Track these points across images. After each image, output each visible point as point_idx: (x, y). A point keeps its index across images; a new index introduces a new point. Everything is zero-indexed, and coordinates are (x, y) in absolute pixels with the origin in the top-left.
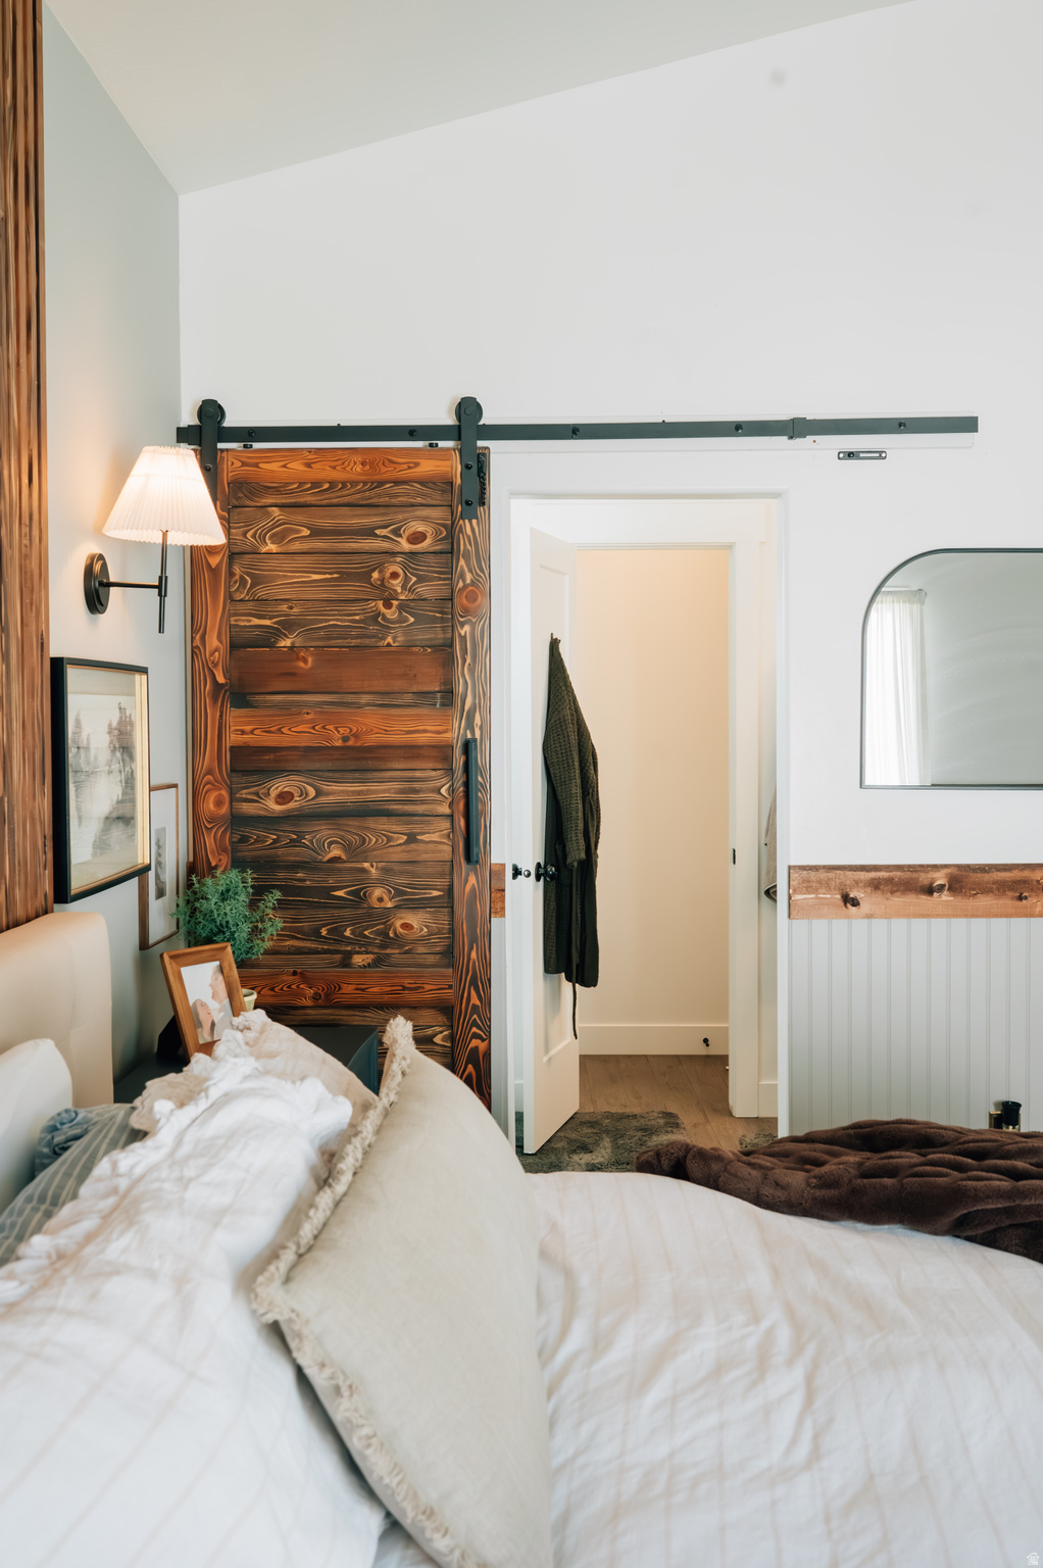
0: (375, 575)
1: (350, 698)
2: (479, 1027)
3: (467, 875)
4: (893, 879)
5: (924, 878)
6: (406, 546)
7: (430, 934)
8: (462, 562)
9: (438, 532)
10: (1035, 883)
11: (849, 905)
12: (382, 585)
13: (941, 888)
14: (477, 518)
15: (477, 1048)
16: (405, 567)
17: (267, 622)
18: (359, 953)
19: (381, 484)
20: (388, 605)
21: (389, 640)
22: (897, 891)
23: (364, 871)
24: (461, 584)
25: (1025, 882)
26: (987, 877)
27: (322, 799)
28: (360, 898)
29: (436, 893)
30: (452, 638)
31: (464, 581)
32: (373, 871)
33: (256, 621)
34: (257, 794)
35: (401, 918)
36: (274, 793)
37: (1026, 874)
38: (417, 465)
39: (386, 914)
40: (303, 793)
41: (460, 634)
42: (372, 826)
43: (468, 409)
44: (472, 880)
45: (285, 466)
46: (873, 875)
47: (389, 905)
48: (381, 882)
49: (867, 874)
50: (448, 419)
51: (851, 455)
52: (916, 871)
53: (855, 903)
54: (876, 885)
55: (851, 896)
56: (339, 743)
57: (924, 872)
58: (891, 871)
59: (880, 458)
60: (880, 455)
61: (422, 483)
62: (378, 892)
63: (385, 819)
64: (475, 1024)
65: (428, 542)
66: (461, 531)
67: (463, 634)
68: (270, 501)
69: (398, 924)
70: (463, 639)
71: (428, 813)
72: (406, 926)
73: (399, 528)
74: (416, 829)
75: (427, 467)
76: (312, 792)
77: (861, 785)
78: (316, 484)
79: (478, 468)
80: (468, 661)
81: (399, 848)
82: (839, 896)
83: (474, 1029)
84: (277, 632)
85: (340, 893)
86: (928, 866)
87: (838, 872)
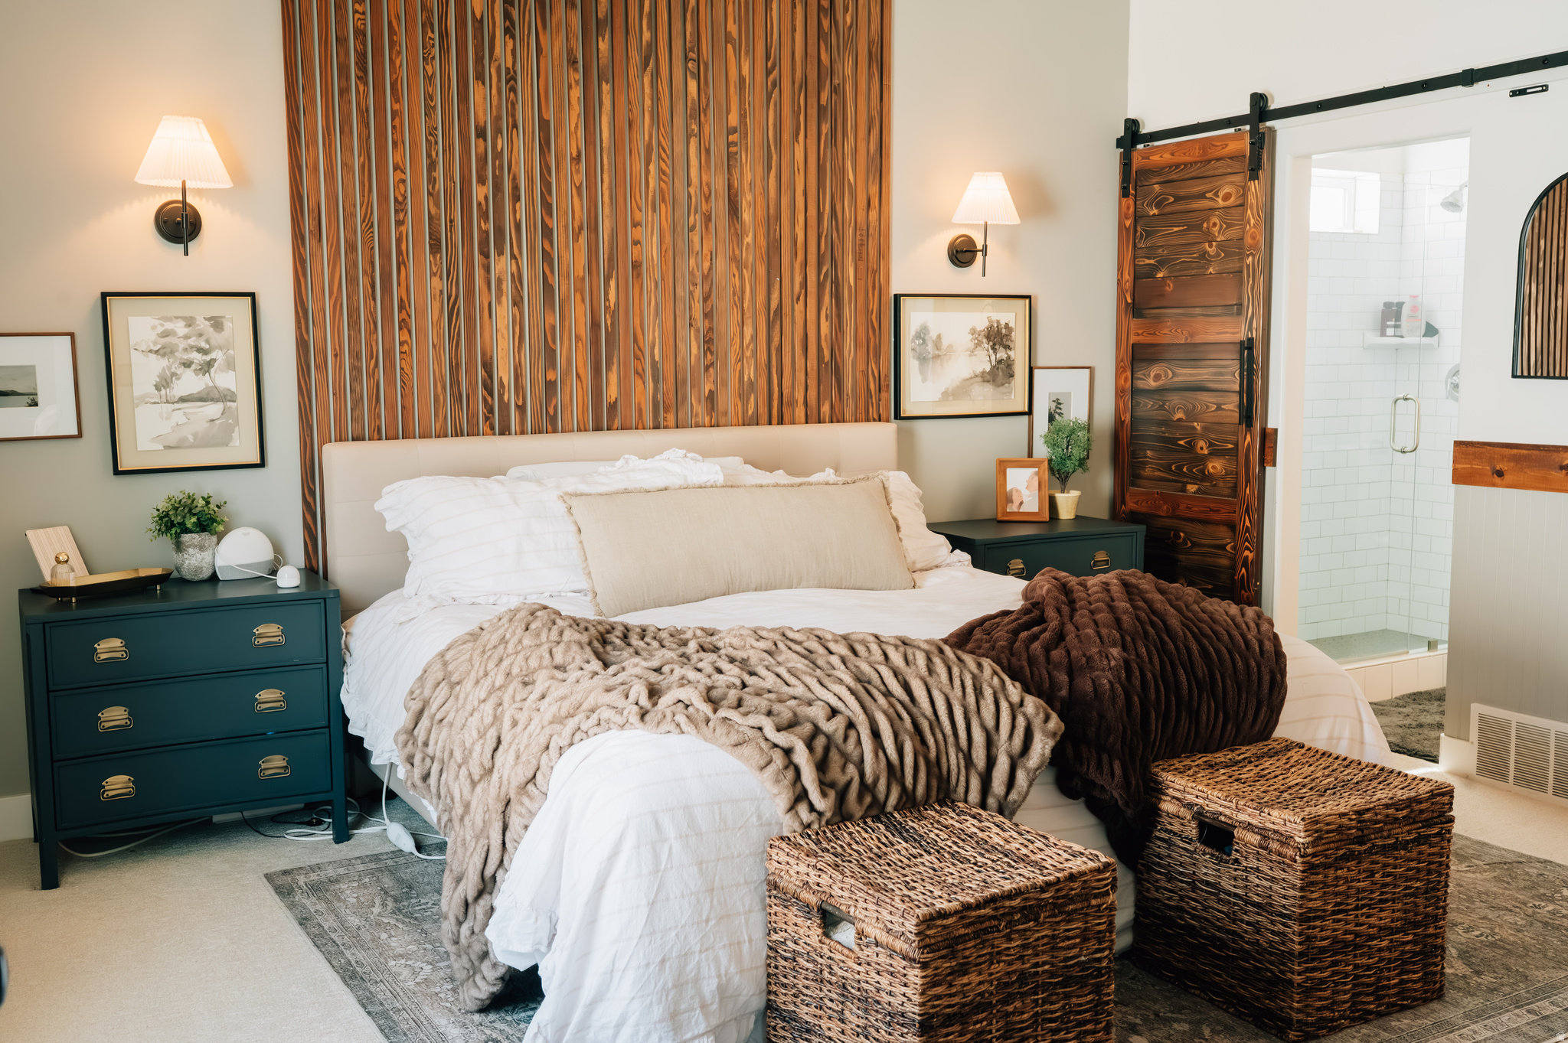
0: (1205, 225)
1: (1190, 311)
2: (1249, 543)
3: (1246, 435)
4: (1530, 456)
5: (1558, 458)
6: (1221, 203)
7: (1226, 474)
8: (1249, 212)
9: (1238, 192)
11: (1495, 475)
12: (1208, 233)
14: (1258, 179)
15: (1247, 556)
16: (1220, 218)
17: (1152, 262)
18: (1190, 483)
19: (1209, 161)
20: (1211, 246)
21: (1211, 270)
23: (1194, 428)
24: (1248, 227)
27: (1176, 379)
28: (1191, 445)
29: (1230, 446)
30: (1242, 267)
31: (1249, 225)
32: (1198, 428)
33: (1147, 261)
34: (1144, 375)
35: (1212, 462)
36: (1152, 376)
38: (1226, 145)
39: (1203, 460)
40: (1166, 375)
41: (1246, 263)
42: (1199, 397)
43: (1259, 101)
44: (1248, 438)
45: (1161, 157)
46: (1515, 451)
47: (1206, 452)
48: (1203, 437)
49: (1510, 450)
50: (1245, 109)
51: (1522, 92)
52: (1549, 450)
53: (1500, 474)
54: (1517, 459)
55: (1498, 468)
56: (1183, 342)
57: (1556, 451)
58: (1529, 450)
59: (1543, 91)
60: (1544, 88)
61: (1230, 158)
62: (1201, 443)
63: (1205, 394)
64: (1247, 540)
65: (1233, 199)
66: (1249, 190)
67: (1248, 263)
68: (1154, 181)
69: (1210, 466)
70: (1248, 266)
72: (1214, 467)
73: (1218, 192)
74: (1220, 400)
75: (1232, 147)
76: (1170, 375)
78: (1177, 166)
79: (1258, 143)
80: (1251, 282)
81: (1212, 414)
82: (1489, 468)
83: (1247, 543)
84: (1155, 268)
85: (1182, 442)
87: (1489, 448)
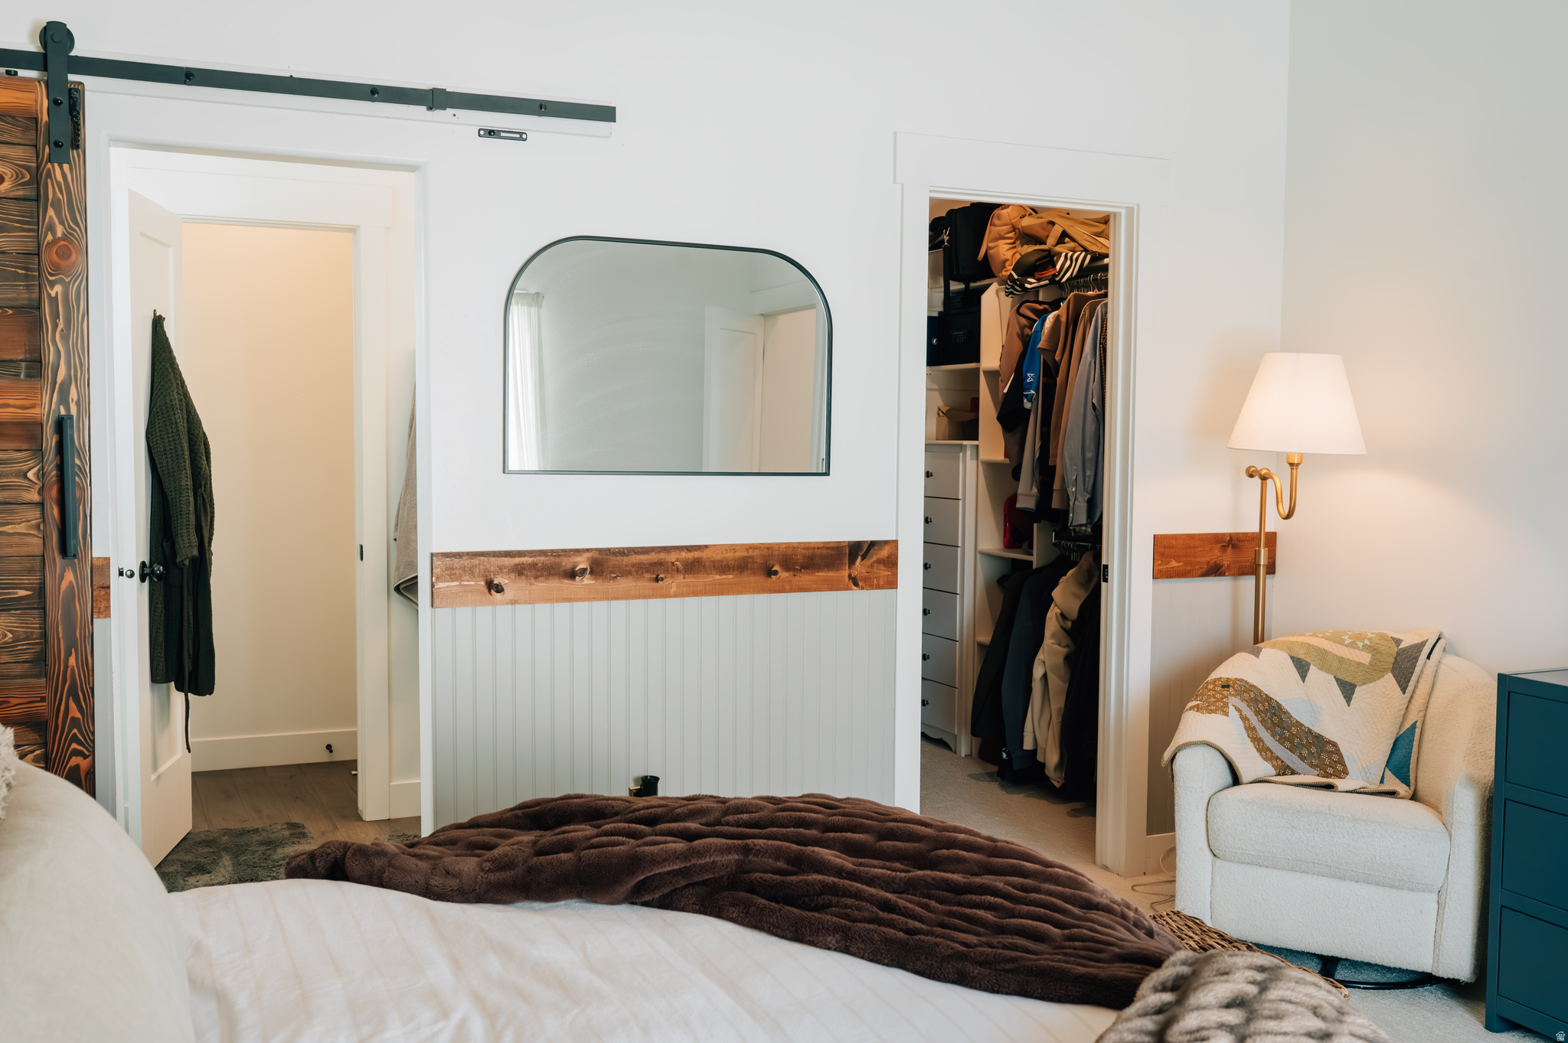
2: (80, 743)
3: (63, 571)
4: (536, 564)
5: (567, 563)
7: (16, 639)
8: (51, 212)
9: (20, 175)
10: (670, 565)
11: (493, 592)
13: (583, 571)
14: (69, 163)
15: (77, 767)
22: (542, 576)
24: (50, 237)
25: (660, 564)
26: (626, 560)
29: (22, 593)
30: (40, 299)
31: (54, 233)
37: (662, 556)
41: (49, 295)
43: (55, 36)
44: (69, 576)
46: (517, 560)
49: (510, 559)
50: (32, 46)
51: (491, 133)
52: (559, 556)
53: (499, 589)
54: (520, 571)
55: (495, 582)
57: (565, 556)
58: (534, 557)
59: (521, 139)
60: (521, 136)
64: (75, 739)
65: (6, 185)
66: (49, 175)
67: (53, 295)
70: (54, 301)
71: (11, 500)
75: (4, 98)
77: (504, 472)
79: (71, 106)
80: (61, 326)
82: (483, 583)
83: (74, 746)
86: (571, 550)
87: (482, 558)
